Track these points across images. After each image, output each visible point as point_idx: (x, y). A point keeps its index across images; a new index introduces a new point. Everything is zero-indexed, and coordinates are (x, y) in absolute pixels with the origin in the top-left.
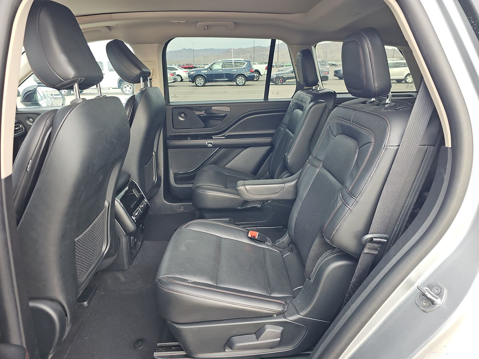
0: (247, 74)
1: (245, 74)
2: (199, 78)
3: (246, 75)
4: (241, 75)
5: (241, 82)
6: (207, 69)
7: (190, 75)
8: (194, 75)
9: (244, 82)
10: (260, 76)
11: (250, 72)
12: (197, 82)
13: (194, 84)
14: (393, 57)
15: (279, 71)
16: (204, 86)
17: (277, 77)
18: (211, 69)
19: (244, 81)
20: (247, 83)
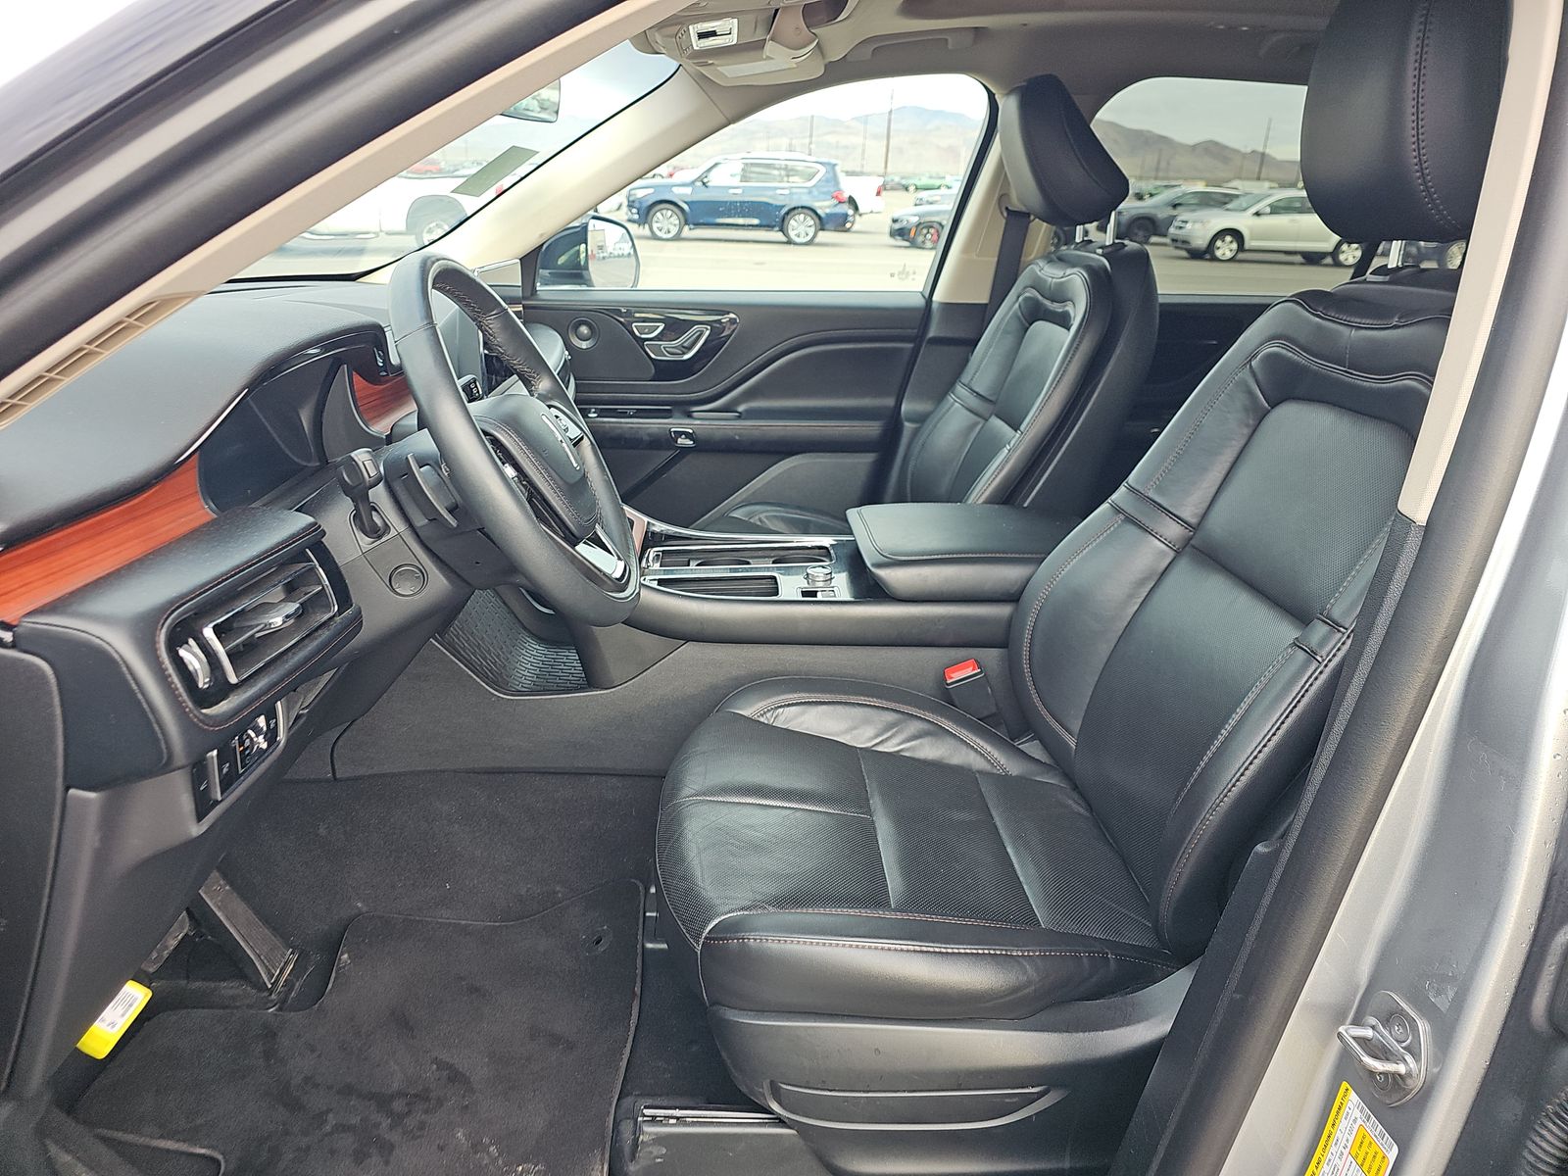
0: (825, 207)
1: (816, 205)
2: (664, 212)
3: (819, 212)
4: (806, 211)
5: (803, 234)
6: (693, 182)
7: (633, 202)
8: (647, 201)
9: (811, 235)
10: (857, 217)
11: (835, 202)
12: (655, 226)
13: (646, 231)
14: (1258, 179)
15: (918, 202)
16: (677, 238)
17: (920, 223)
18: (704, 184)
19: (813, 229)
20: (823, 236)
